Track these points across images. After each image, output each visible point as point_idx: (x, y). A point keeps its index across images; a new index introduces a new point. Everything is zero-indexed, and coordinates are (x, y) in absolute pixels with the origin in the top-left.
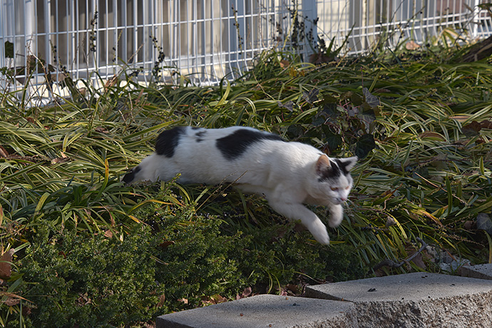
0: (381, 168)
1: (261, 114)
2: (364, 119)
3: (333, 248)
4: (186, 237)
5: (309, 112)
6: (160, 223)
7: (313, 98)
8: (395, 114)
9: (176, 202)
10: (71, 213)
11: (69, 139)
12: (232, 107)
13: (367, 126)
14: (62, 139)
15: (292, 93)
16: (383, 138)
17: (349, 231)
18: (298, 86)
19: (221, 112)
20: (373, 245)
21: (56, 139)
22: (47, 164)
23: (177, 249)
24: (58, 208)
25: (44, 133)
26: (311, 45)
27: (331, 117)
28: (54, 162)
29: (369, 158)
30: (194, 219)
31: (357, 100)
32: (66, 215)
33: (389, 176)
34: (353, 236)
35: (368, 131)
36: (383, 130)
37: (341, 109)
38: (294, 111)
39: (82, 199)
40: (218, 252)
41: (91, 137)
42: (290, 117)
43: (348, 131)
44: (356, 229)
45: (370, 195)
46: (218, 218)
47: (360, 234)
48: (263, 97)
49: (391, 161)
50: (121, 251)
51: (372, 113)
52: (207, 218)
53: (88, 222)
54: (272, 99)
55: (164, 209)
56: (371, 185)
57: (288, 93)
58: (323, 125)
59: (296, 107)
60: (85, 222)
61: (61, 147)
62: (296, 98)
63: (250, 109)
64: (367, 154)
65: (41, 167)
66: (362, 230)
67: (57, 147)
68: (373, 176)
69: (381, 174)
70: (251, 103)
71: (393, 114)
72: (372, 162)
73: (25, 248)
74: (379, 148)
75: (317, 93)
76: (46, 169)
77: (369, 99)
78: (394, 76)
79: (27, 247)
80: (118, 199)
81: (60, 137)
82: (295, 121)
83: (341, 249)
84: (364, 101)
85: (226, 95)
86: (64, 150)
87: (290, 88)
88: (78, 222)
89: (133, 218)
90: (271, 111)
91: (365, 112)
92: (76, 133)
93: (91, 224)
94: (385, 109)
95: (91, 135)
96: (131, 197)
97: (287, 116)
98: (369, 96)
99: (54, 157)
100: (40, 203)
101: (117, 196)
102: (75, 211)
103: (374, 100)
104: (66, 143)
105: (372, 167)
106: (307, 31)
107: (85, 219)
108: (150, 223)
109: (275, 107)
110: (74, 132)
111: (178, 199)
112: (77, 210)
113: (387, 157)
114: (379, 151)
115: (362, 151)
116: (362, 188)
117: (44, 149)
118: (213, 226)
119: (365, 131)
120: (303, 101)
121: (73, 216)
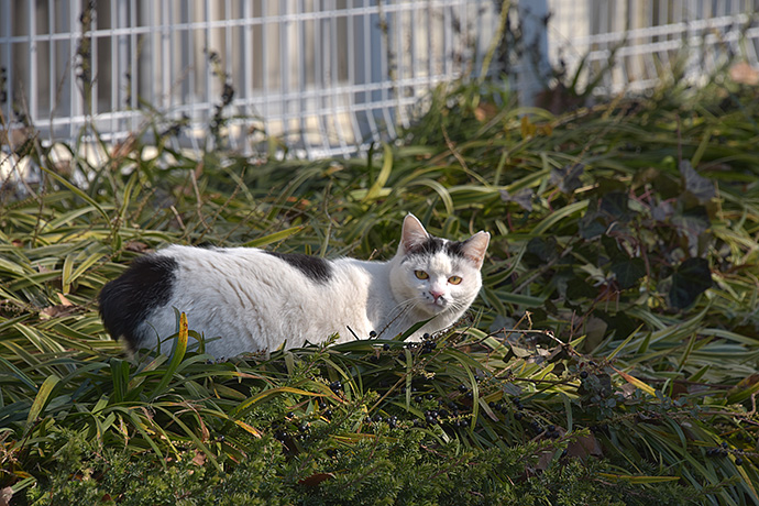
0: (727, 328)
1: (464, 215)
2: (687, 227)
3: (653, 491)
4: (356, 464)
5: (568, 211)
6: (298, 438)
7: (574, 182)
8: (749, 216)
9: (328, 393)
10: (112, 417)
11: (75, 267)
12: (401, 202)
13: (693, 241)
14: (59, 266)
15: (525, 172)
16: (723, 266)
17: (680, 457)
18: (538, 158)
19: (377, 211)
20: (732, 488)
21: (45, 267)
22: (33, 319)
23: (339, 490)
24: (82, 408)
25: (19, 253)
26: (537, 71)
27: (618, 220)
28: (45, 315)
29: (702, 308)
30: (367, 430)
31: (668, 188)
32: (103, 421)
33: (747, 346)
34: (690, 467)
35: (694, 253)
36: (724, 251)
37: (635, 205)
38: (534, 211)
39: (129, 388)
40: (420, 496)
41: (120, 262)
42: (524, 223)
43: (654, 252)
44: (695, 454)
45: (713, 386)
46: (416, 425)
47: (703, 463)
48: (465, 179)
49: (746, 315)
50: (230, 493)
51: (702, 212)
52: (392, 426)
53: (151, 435)
54: (482, 185)
55: (304, 408)
56: (711, 364)
57: (516, 173)
58: (604, 237)
59: (537, 201)
60: (145, 435)
61: (58, 284)
62: (536, 183)
63: (441, 206)
64: (693, 299)
65: (20, 326)
66: (708, 455)
67: (50, 283)
68: (713, 346)
69: (729, 342)
70: (443, 192)
71: (745, 216)
72: (706, 318)
73: (25, 489)
74: (719, 288)
75: (581, 172)
76: (29, 331)
77: (694, 185)
78: (732, 137)
79: (31, 486)
80: (205, 388)
81: (54, 261)
82: (540, 230)
83: (670, 494)
84: (683, 188)
85: (384, 176)
86: (67, 289)
87: (520, 161)
88: (129, 435)
89: (246, 426)
90: (483, 210)
91: (687, 212)
92: (88, 254)
93: (156, 439)
94: (727, 205)
95: (120, 258)
96: (233, 384)
97: (517, 221)
98: (692, 179)
99: (44, 305)
100: (39, 398)
101: (200, 382)
102: (121, 412)
103: (703, 185)
104: (69, 275)
105: (708, 327)
106: (528, 39)
107: (142, 428)
108: (279, 437)
109: (493, 202)
110: (83, 252)
111: (333, 388)
112: (126, 410)
113: (737, 307)
114: (721, 294)
115: (684, 293)
116: (694, 371)
117: (21, 287)
118: (407, 443)
119: (687, 250)
120: (550, 188)
121: (117, 422)
